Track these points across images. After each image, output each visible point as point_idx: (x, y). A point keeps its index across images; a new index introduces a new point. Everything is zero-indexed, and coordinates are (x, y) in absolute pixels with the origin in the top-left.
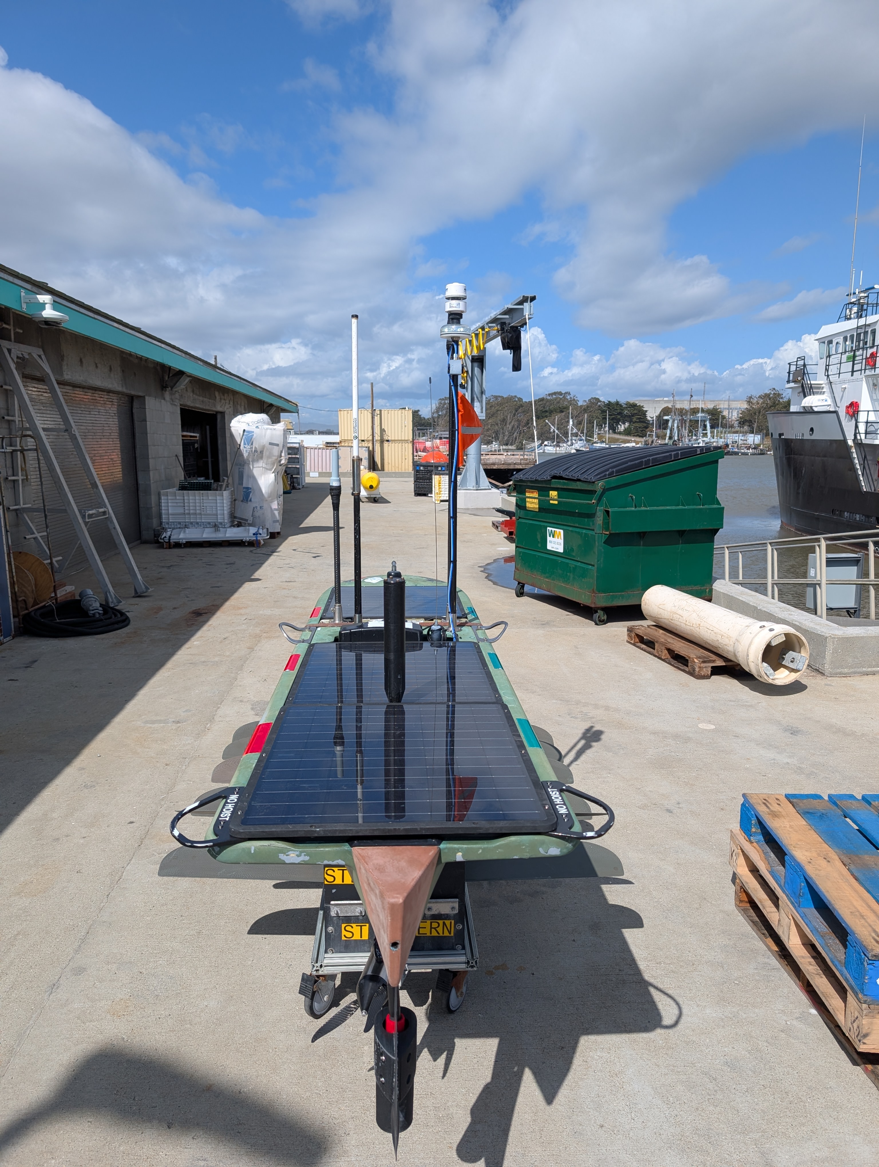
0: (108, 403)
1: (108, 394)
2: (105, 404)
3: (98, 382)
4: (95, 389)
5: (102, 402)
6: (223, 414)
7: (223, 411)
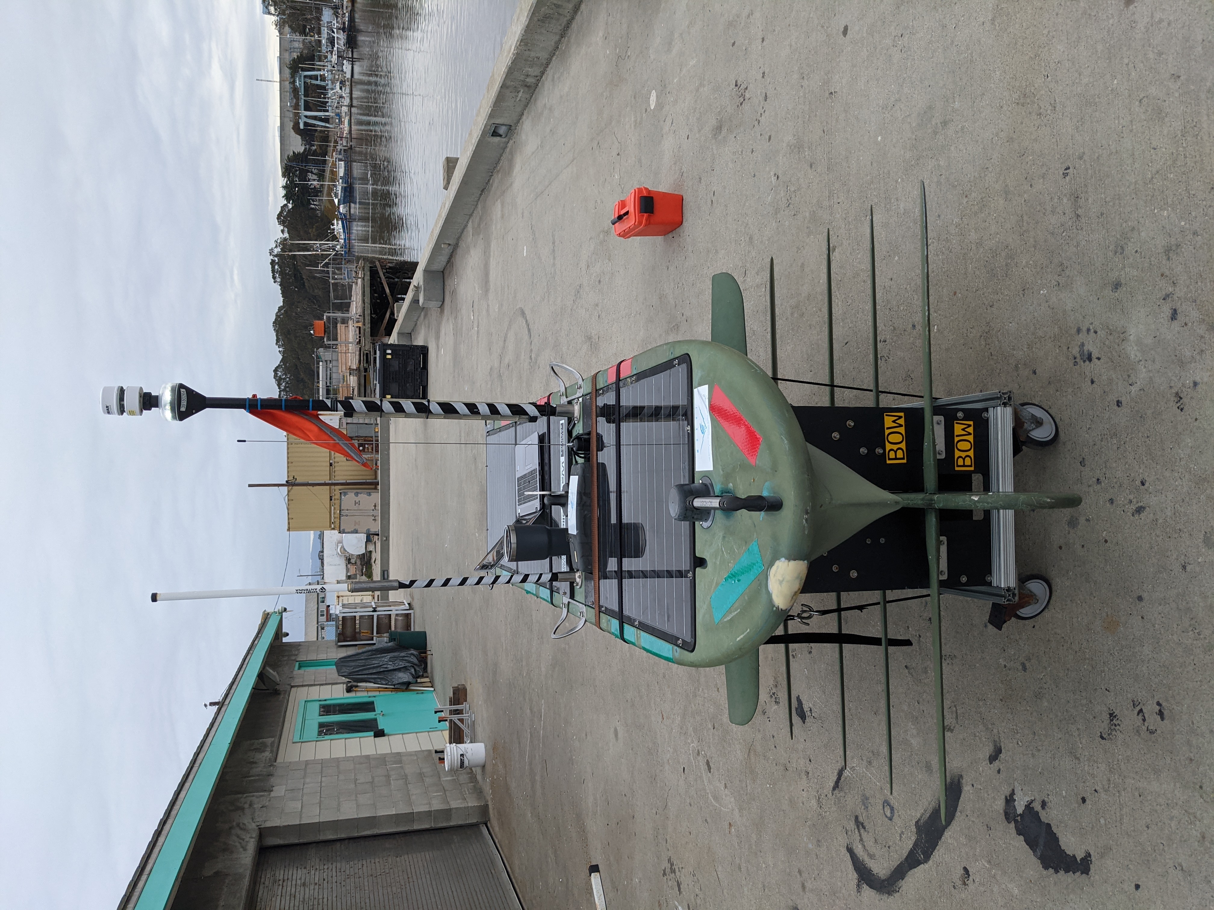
6: (263, 833)
7: (255, 834)
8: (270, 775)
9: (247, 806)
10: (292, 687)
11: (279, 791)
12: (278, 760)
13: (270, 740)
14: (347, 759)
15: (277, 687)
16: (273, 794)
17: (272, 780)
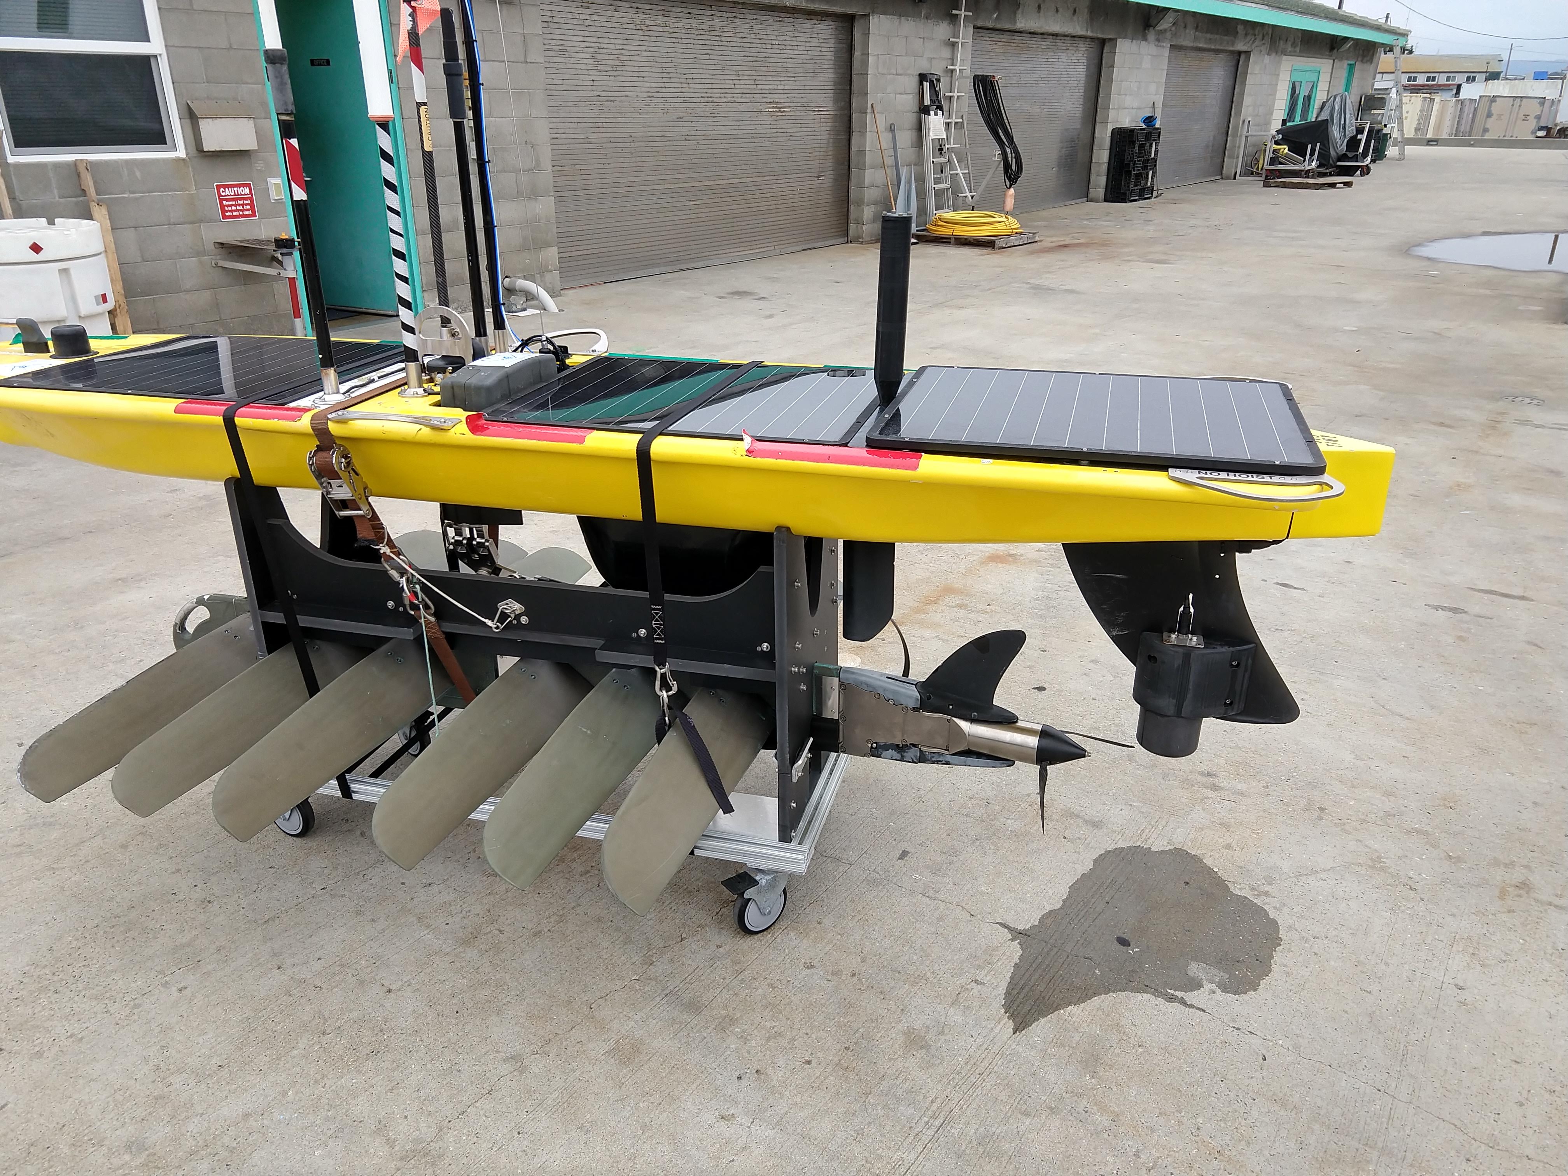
0: (1071, 48)
1: (1073, 39)
2: (1068, 49)
3: (1056, 28)
4: (1055, 35)
5: (1065, 48)
6: (1248, 53)
7: (1249, 50)
8: (1277, 53)
9: (1264, 42)
10: (1334, 60)
11: (1267, 59)
12: (1285, 57)
13: (1298, 49)
14: (1274, 100)
15: (1335, 51)
16: (1266, 56)
17: (1274, 54)
